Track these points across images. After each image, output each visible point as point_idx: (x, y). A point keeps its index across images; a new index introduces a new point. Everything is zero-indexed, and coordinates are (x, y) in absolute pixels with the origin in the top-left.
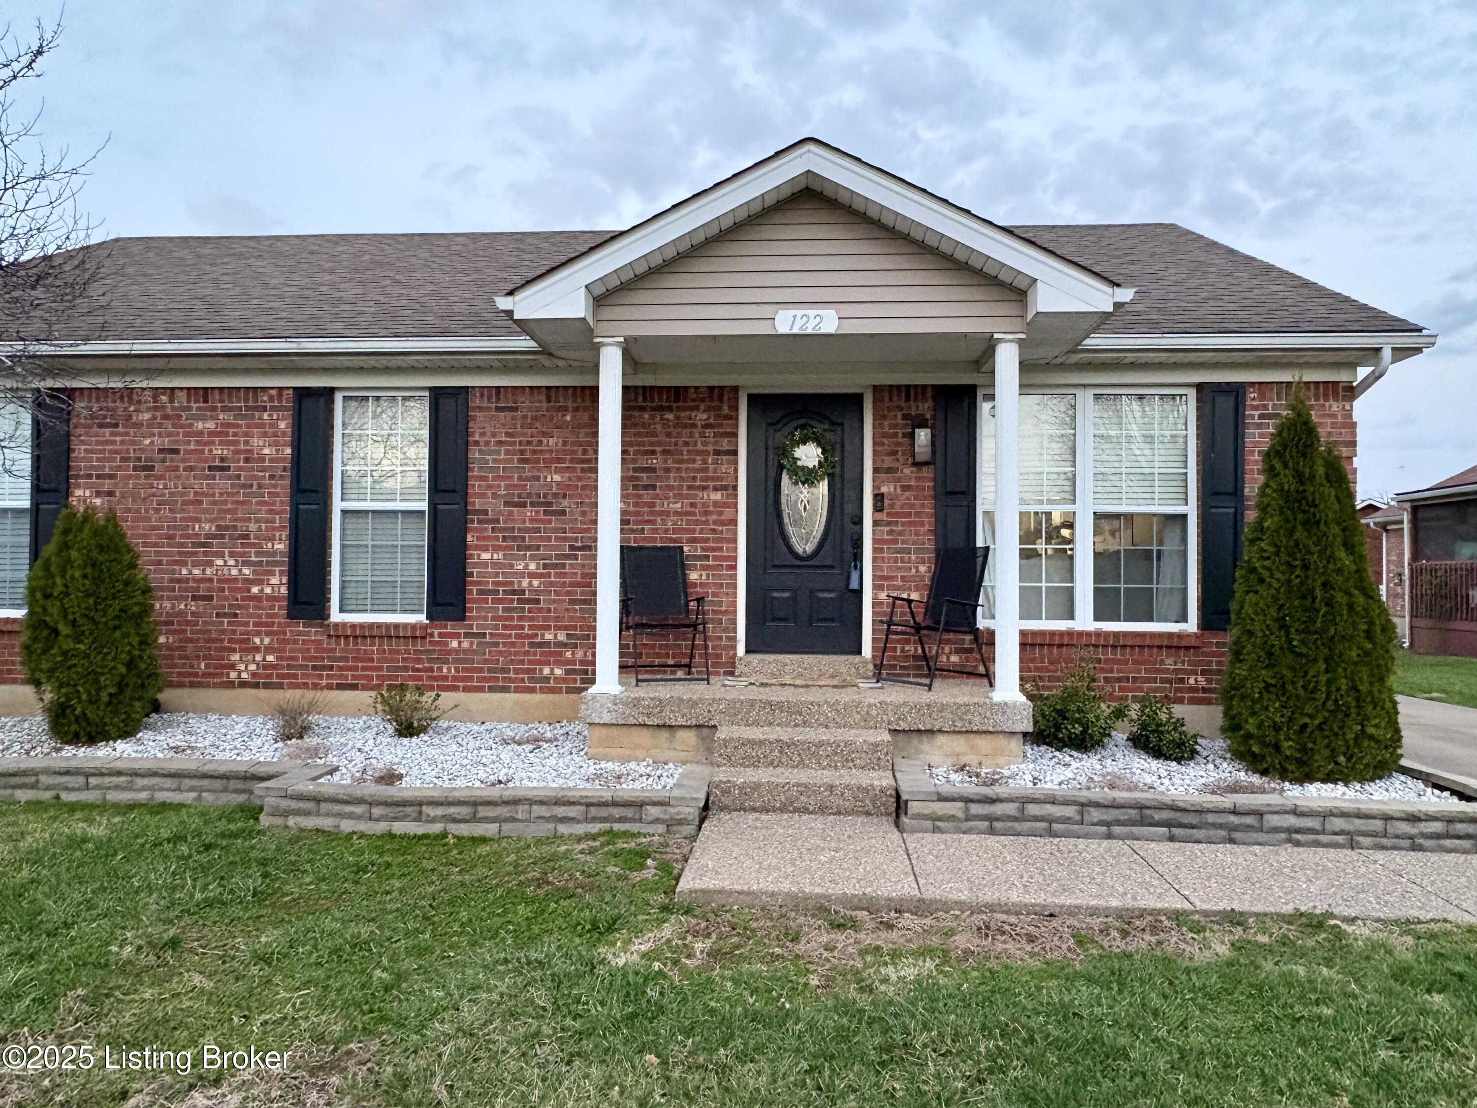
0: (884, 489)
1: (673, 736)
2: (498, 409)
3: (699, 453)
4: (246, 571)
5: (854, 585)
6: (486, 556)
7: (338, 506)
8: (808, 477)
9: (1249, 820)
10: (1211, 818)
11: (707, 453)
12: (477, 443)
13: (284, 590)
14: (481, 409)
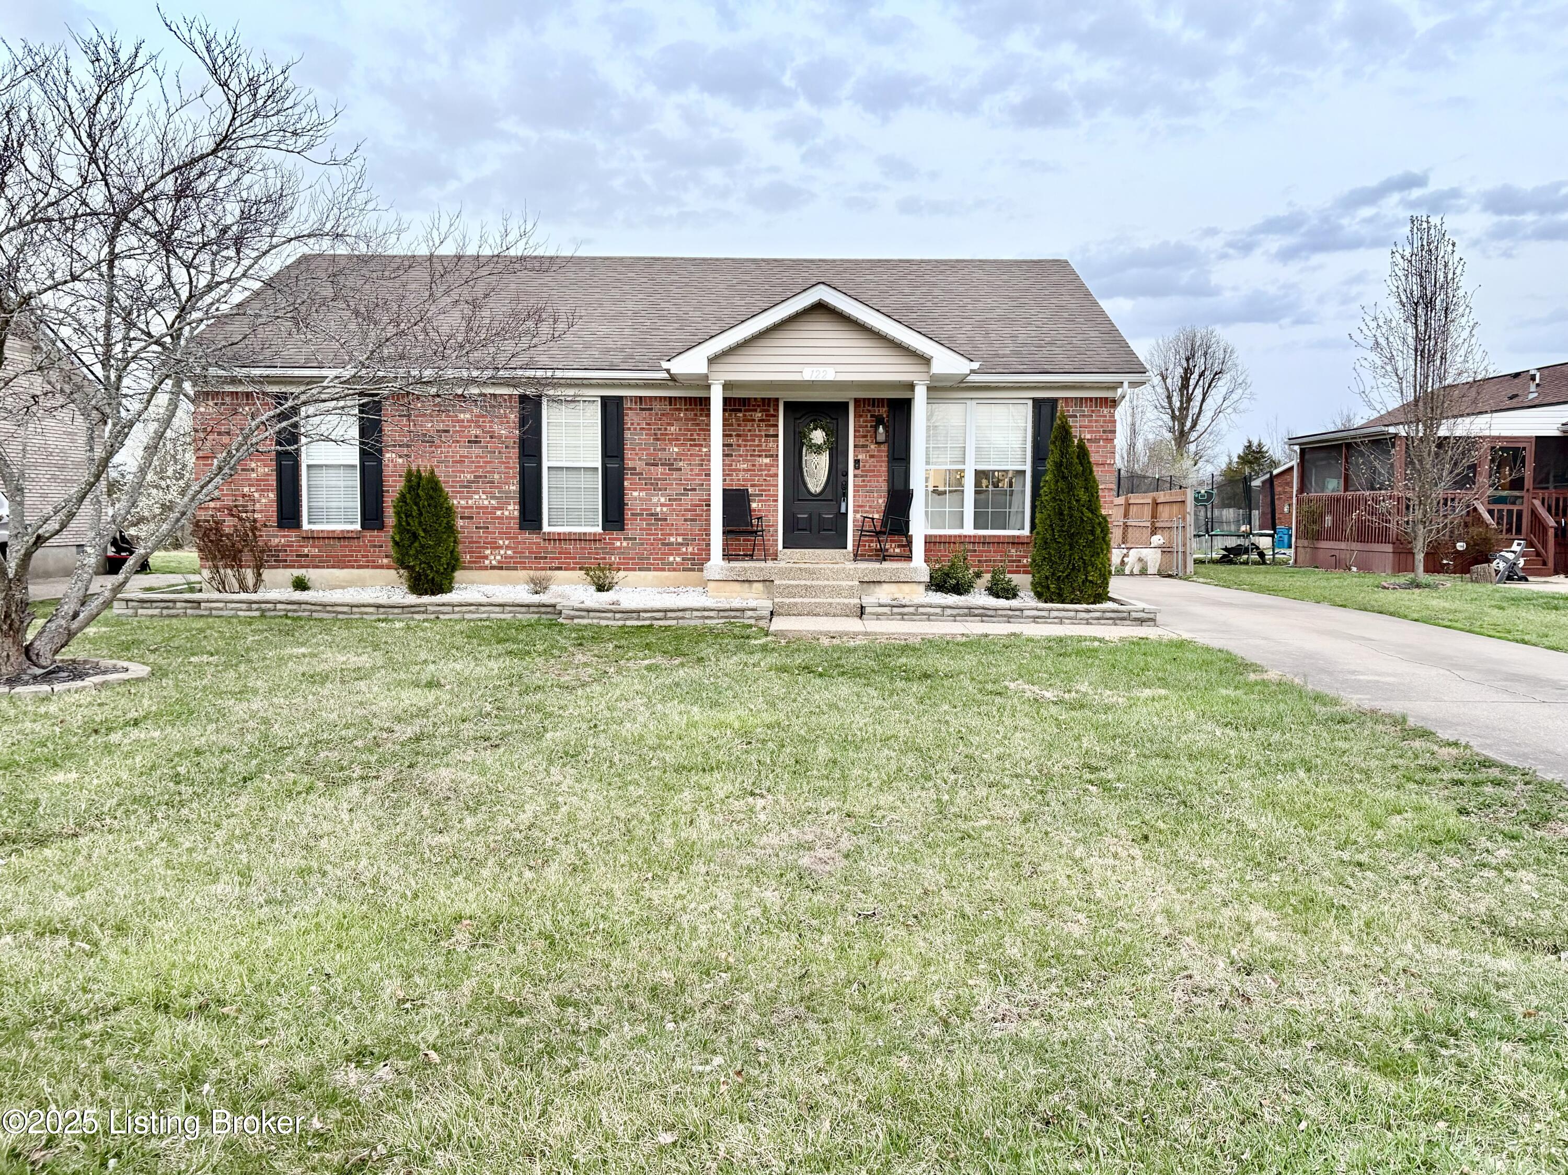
0: (860, 457)
1: (751, 588)
2: (641, 409)
3: (756, 436)
4: (493, 502)
5: (843, 510)
6: (635, 494)
7: (545, 464)
8: (818, 449)
9: (1017, 613)
10: (1000, 612)
11: (761, 436)
12: (629, 429)
13: (516, 513)
14: (630, 409)
